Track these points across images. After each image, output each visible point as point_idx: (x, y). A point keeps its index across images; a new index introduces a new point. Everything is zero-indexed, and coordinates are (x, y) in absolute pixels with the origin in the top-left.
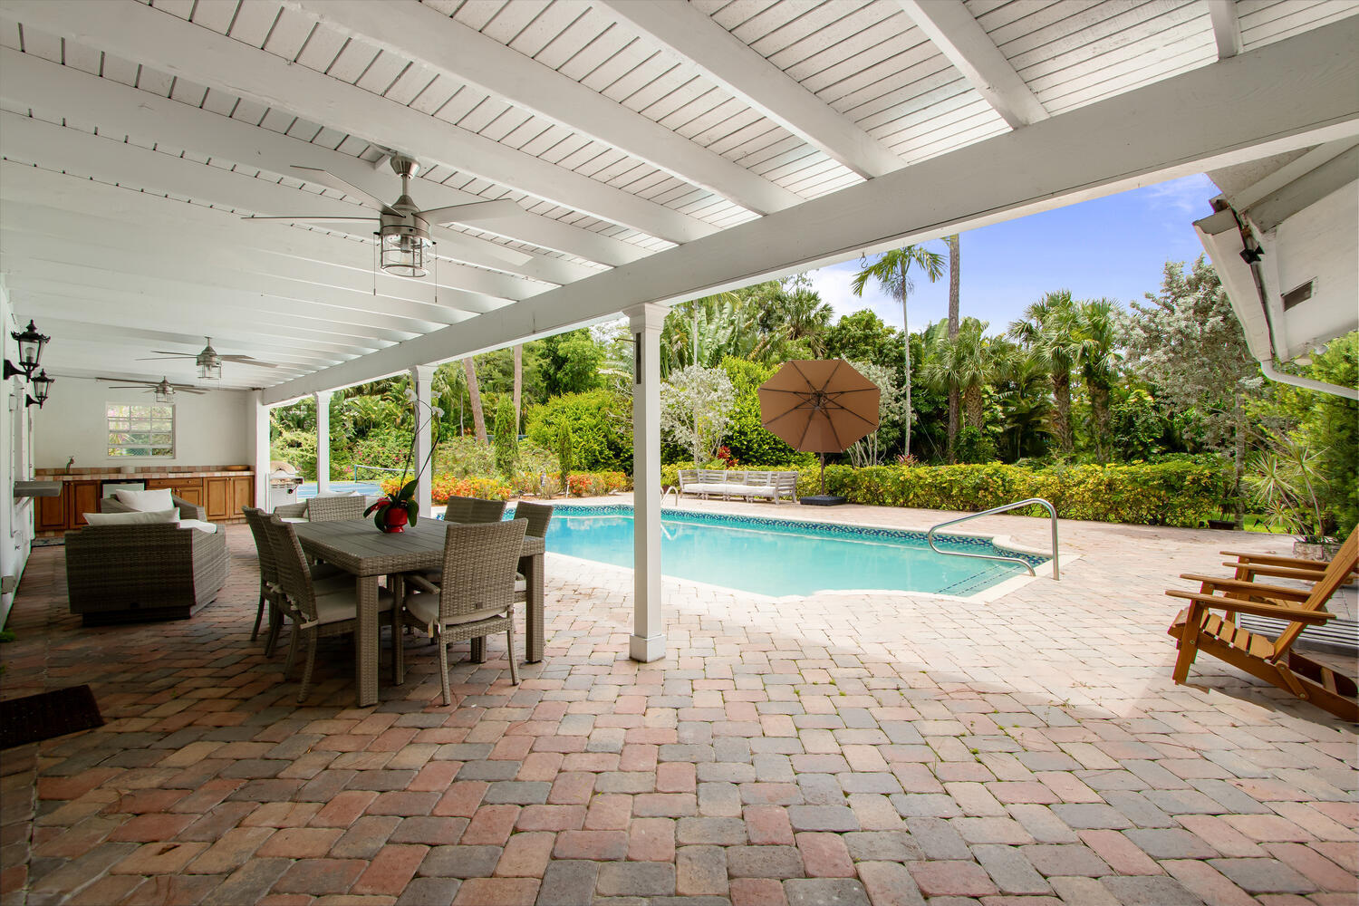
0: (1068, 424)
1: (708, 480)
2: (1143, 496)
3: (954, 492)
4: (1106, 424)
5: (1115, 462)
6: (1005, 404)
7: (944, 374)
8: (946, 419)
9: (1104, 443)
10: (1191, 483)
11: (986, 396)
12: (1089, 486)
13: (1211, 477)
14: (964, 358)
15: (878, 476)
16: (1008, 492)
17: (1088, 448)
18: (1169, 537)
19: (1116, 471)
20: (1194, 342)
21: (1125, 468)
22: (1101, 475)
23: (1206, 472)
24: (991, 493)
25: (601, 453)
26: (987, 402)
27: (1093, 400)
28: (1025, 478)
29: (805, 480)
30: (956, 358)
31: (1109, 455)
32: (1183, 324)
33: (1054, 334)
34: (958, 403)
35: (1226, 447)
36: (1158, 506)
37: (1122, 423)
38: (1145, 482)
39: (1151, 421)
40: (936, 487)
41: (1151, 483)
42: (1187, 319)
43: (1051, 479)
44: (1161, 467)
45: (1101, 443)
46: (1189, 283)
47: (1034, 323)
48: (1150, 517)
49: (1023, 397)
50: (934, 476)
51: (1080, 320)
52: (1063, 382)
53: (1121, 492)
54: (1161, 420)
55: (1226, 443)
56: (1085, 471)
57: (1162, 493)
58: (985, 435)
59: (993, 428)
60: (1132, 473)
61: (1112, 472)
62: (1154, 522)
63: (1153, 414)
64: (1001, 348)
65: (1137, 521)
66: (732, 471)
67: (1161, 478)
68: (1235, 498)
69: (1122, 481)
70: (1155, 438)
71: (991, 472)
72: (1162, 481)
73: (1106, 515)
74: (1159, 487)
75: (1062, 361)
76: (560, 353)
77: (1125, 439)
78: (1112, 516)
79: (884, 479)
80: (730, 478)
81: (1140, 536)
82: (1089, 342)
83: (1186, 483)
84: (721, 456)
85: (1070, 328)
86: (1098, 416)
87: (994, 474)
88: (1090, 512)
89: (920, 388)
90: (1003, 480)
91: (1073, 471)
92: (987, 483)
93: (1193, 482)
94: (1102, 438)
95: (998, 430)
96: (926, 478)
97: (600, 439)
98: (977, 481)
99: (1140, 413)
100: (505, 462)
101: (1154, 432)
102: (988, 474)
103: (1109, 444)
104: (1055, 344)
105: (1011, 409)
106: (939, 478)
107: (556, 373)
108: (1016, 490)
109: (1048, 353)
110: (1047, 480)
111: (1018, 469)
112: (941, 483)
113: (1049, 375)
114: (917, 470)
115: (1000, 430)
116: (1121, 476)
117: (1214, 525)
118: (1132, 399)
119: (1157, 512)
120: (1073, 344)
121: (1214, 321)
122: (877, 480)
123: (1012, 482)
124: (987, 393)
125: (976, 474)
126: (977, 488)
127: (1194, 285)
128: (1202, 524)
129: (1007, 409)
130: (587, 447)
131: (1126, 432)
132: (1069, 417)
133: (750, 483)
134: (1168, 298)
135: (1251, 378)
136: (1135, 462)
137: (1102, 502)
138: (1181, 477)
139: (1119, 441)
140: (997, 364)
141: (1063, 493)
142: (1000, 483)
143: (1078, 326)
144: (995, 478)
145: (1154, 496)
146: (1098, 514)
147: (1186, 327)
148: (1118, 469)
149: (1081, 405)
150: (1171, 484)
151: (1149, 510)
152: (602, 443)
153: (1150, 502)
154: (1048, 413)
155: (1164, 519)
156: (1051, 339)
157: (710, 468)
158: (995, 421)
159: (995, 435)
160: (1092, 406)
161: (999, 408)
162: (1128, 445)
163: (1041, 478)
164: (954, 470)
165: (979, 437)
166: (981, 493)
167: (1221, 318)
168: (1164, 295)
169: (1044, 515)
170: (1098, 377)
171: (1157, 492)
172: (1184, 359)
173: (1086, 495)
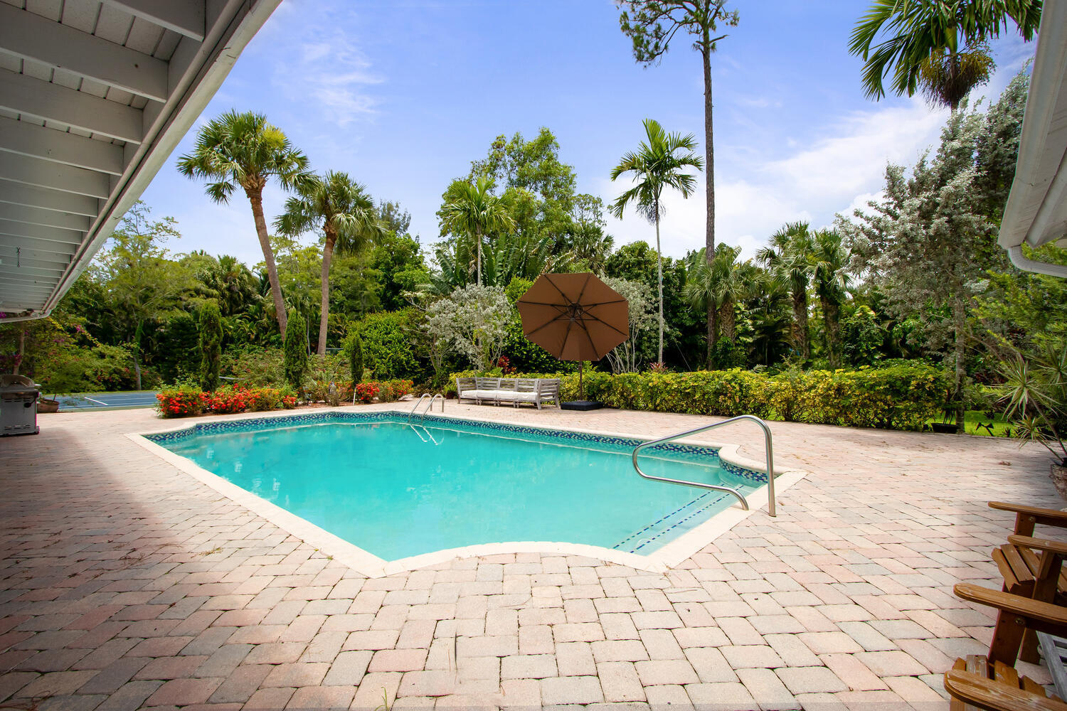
0: (805, 335)
1: (485, 387)
2: (870, 400)
3: (697, 397)
4: (837, 334)
5: (845, 367)
6: (753, 319)
7: (701, 293)
8: (705, 332)
9: (835, 350)
10: (916, 388)
11: (738, 312)
12: (819, 391)
13: (933, 382)
14: (718, 279)
15: (630, 382)
16: (746, 397)
17: (820, 355)
18: (897, 443)
19: (845, 376)
20: (919, 245)
21: (852, 373)
22: (830, 380)
23: (930, 377)
24: (730, 398)
25: (408, 363)
26: (739, 317)
27: (825, 314)
28: (761, 383)
29: (567, 386)
30: (712, 279)
31: (839, 361)
32: (909, 226)
33: (792, 258)
34: (714, 317)
35: (949, 353)
36: (883, 410)
37: (850, 334)
38: (872, 387)
39: (874, 331)
40: (681, 392)
41: (877, 388)
42: (912, 221)
43: (784, 385)
44: (886, 372)
45: (833, 350)
46: (911, 186)
47: (777, 250)
48: (877, 420)
49: (768, 313)
50: (679, 382)
51: (814, 246)
52: (801, 299)
53: (849, 397)
54: (881, 331)
55: (949, 349)
56: (815, 376)
57: (889, 397)
58: (737, 345)
59: (745, 339)
60: (859, 379)
61: (840, 377)
62: (881, 426)
63: (875, 326)
64: (748, 271)
65: (865, 425)
66: (506, 378)
67: (887, 383)
68: (957, 402)
69: (850, 386)
70: (877, 346)
71: (730, 378)
72: (887, 386)
73: (835, 419)
74: (886, 392)
75: (800, 280)
76: (395, 280)
77: (853, 347)
78: (842, 420)
79: (635, 386)
80: (503, 385)
81: (870, 443)
82: (821, 264)
83: (911, 388)
84: (501, 365)
85: (806, 253)
86: (830, 328)
87: (733, 380)
88: (822, 416)
89: (685, 306)
90: (741, 386)
91: (805, 376)
92: (727, 388)
93: (918, 386)
94: (833, 346)
95: (748, 340)
96: (673, 385)
97: (407, 350)
98: (718, 386)
99: (864, 325)
100: (293, 372)
101: (876, 341)
102: (727, 380)
103: (839, 351)
104: (793, 266)
105: (760, 322)
106: (683, 384)
107: (392, 297)
108: (753, 395)
109: (787, 275)
110: (781, 385)
111: (755, 375)
112: (685, 389)
113: (790, 293)
114: (664, 377)
115: (750, 340)
116: (849, 381)
117: (938, 429)
118: (858, 314)
119: (884, 416)
120: (809, 266)
121: (938, 222)
122: (629, 386)
123: (748, 387)
124: (739, 309)
125: (717, 379)
126: (717, 393)
127: (916, 189)
128: (926, 427)
129: (756, 322)
130: (395, 357)
131: (853, 341)
132: (807, 329)
133: (520, 390)
134: (892, 203)
135: (977, 282)
136: (862, 367)
137: (832, 406)
138: (906, 382)
139: (847, 349)
140: (746, 284)
141: (796, 398)
142: (738, 388)
143: (813, 251)
144: (733, 384)
145: (881, 400)
146: (828, 418)
147: (912, 229)
148: (846, 374)
149: (816, 319)
150: (897, 388)
151: (876, 414)
152: (409, 354)
153: (877, 406)
154: (789, 325)
155: (890, 422)
156: (790, 262)
157: (488, 376)
158: (746, 333)
159: (746, 345)
160: (825, 319)
161: (749, 322)
162: (855, 352)
163: (775, 384)
164: (698, 377)
165: (732, 347)
166: (721, 398)
167: (946, 218)
168: (886, 200)
169: (779, 419)
170: (829, 294)
171: (883, 396)
172: (909, 263)
173: (817, 400)
